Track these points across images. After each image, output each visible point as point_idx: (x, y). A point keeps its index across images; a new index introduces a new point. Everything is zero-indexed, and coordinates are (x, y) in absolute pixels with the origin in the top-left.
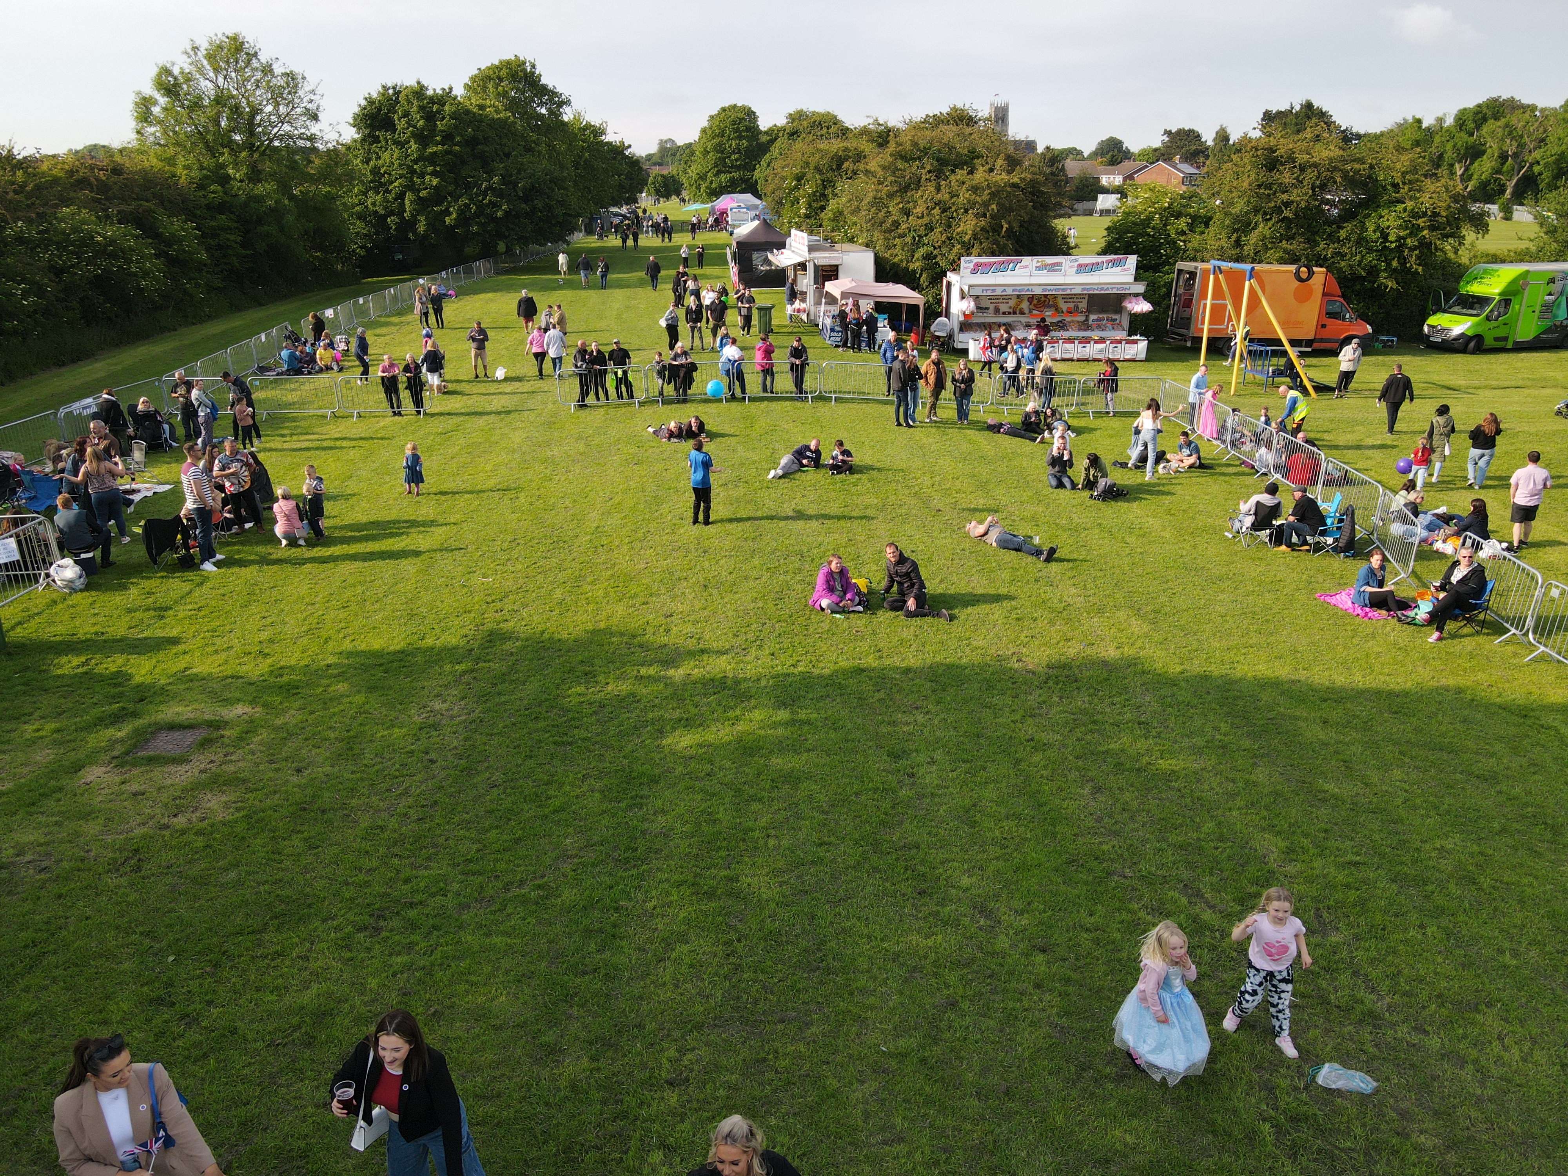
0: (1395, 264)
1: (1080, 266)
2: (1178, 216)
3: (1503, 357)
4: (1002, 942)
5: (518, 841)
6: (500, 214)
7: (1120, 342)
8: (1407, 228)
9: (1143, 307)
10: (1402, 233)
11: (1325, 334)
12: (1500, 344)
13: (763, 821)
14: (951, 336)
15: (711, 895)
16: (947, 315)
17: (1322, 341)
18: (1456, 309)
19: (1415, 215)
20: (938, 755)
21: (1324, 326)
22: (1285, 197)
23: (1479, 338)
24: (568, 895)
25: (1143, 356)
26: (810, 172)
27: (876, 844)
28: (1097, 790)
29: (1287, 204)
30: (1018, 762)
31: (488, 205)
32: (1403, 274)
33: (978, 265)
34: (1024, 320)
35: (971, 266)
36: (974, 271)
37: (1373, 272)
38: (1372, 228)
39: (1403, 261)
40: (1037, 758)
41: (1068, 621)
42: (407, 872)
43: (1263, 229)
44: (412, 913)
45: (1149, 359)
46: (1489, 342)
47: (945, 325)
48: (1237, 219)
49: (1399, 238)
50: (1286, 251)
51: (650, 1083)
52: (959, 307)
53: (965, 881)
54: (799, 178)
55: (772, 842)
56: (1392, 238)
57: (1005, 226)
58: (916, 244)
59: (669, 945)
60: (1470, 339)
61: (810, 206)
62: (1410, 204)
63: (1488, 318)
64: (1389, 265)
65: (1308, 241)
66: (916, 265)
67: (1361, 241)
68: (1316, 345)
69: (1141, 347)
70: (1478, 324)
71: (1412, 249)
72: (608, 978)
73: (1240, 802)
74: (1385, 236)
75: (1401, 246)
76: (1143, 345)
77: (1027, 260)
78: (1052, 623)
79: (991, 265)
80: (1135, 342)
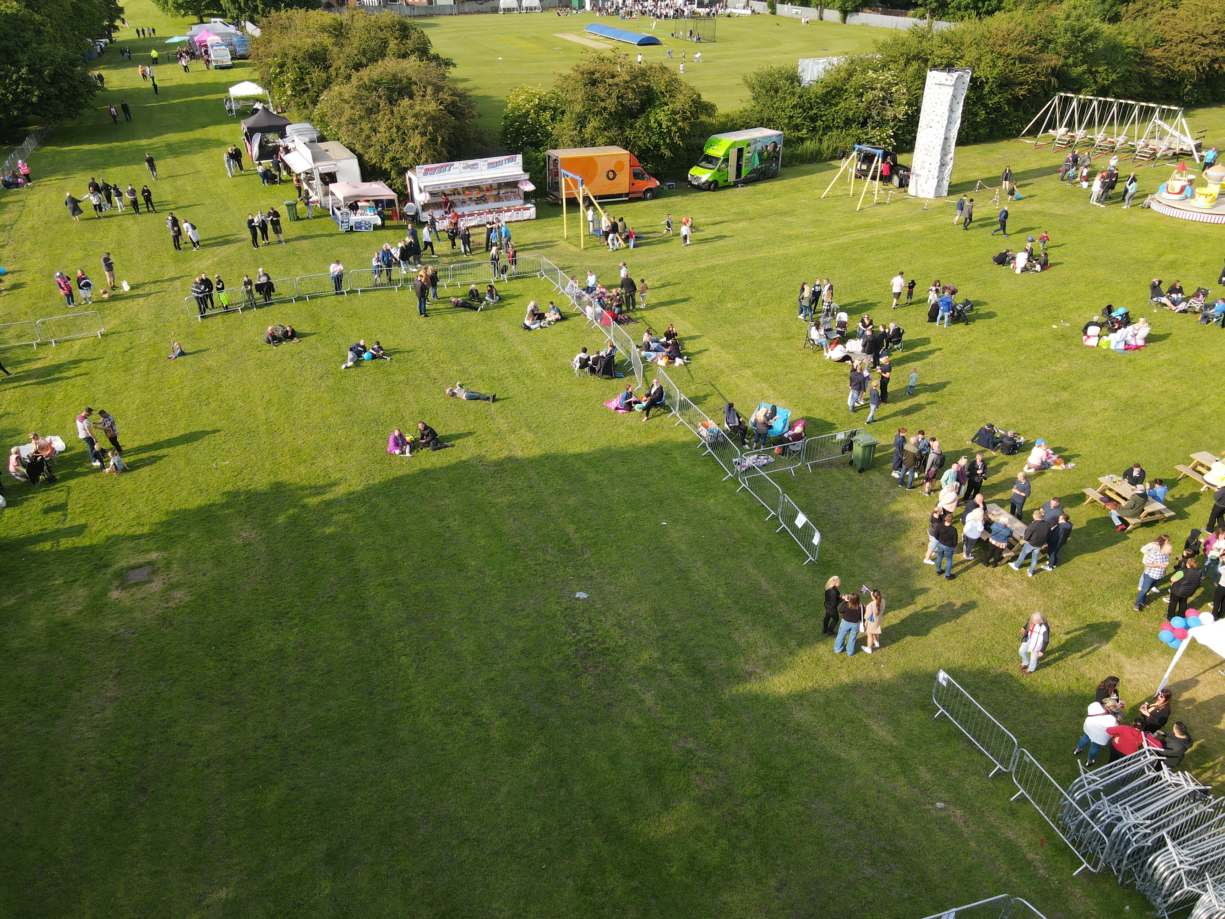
0: (668, 140)
1: (489, 164)
2: (545, 109)
3: (729, 191)
4: (487, 580)
5: (313, 583)
6: (34, 99)
7: (519, 210)
8: (670, 121)
9: (530, 187)
10: (669, 124)
11: (634, 189)
12: (726, 184)
13: (400, 556)
14: (417, 213)
15: (391, 586)
16: (413, 201)
17: (633, 193)
18: (703, 164)
19: (674, 112)
20: (457, 517)
21: (633, 184)
22: (602, 104)
23: (715, 182)
24: (342, 597)
25: (534, 216)
26: (289, 62)
27: (441, 557)
28: (515, 519)
29: (605, 109)
30: (486, 513)
31: (22, 93)
32: (673, 147)
33: (427, 170)
34: (461, 197)
35: (423, 171)
36: (425, 174)
37: (657, 146)
38: (653, 121)
39: (672, 139)
40: (493, 510)
41: (501, 439)
42: (279, 603)
43: (593, 124)
44: (289, 615)
45: (538, 217)
46: (721, 183)
47: (412, 208)
48: (579, 116)
49: (668, 127)
50: (609, 138)
51: (394, 642)
52: (421, 198)
53: (473, 563)
54: (282, 66)
55: (406, 564)
56: (664, 126)
57: (440, 139)
58: (385, 151)
59: (384, 606)
60: (711, 183)
61: (294, 89)
62: (671, 106)
63: (719, 170)
64: (665, 141)
65: (620, 128)
66: (387, 166)
67: (648, 128)
68: (630, 196)
69: (532, 212)
70: (713, 175)
71: (675, 133)
72: (368, 619)
73: (563, 514)
74: (660, 125)
75: (669, 131)
76: (533, 210)
77: (456, 164)
78: (494, 442)
79: (435, 169)
80: (528, 209)
